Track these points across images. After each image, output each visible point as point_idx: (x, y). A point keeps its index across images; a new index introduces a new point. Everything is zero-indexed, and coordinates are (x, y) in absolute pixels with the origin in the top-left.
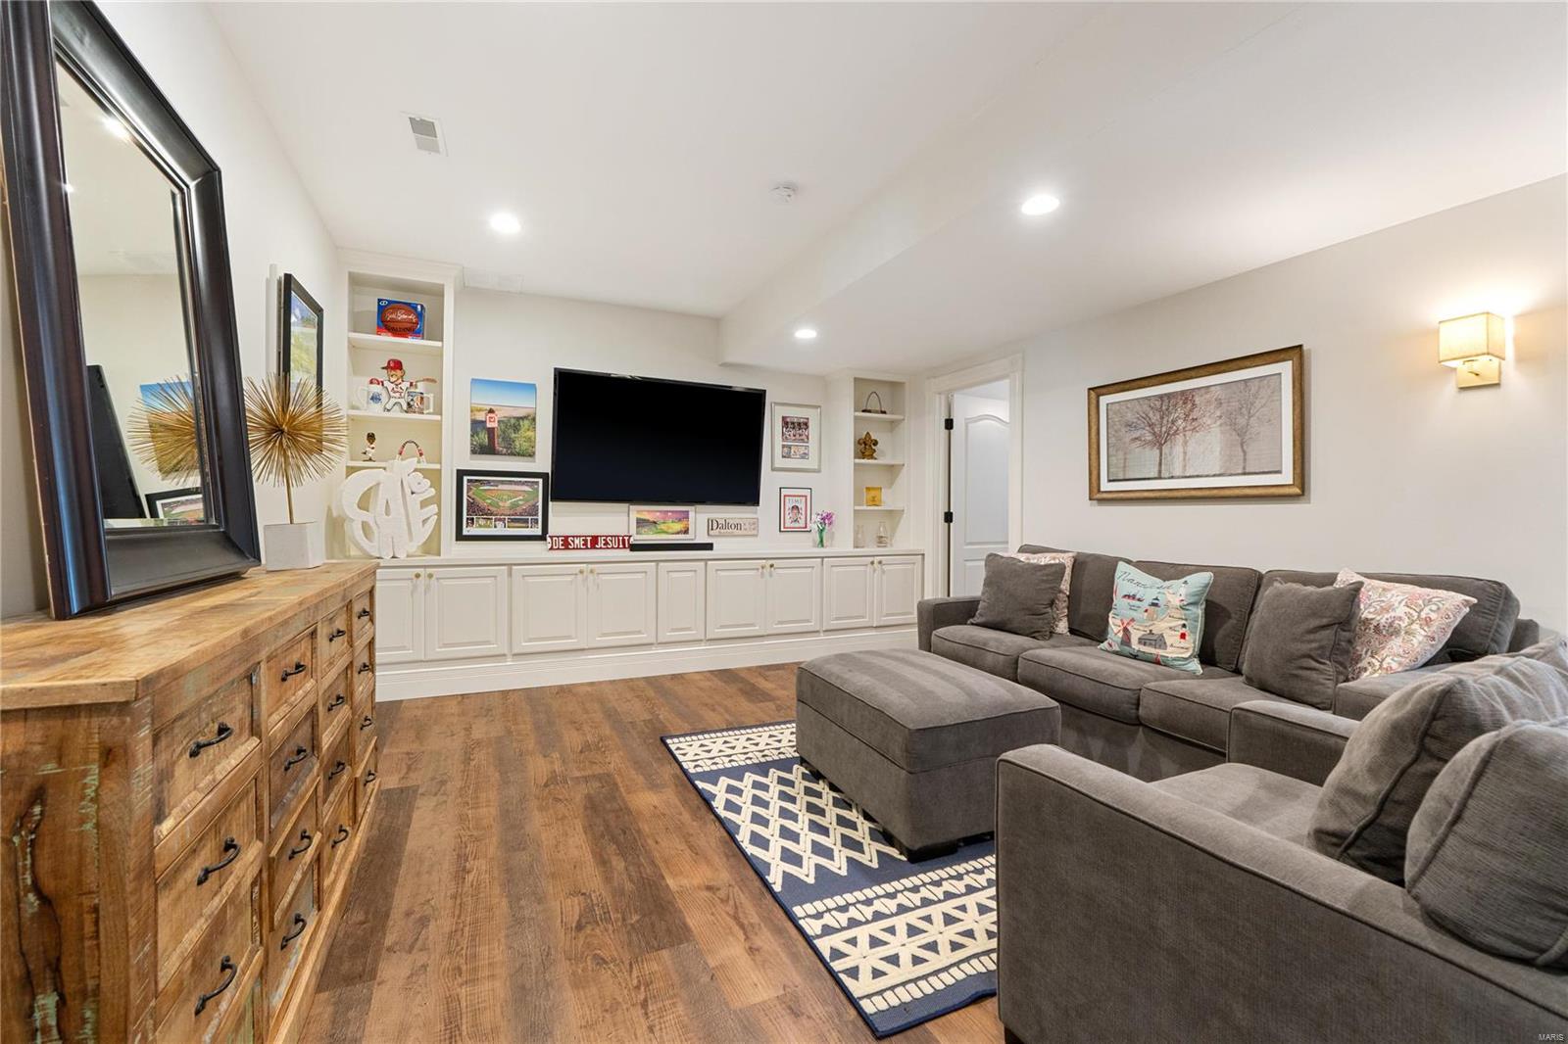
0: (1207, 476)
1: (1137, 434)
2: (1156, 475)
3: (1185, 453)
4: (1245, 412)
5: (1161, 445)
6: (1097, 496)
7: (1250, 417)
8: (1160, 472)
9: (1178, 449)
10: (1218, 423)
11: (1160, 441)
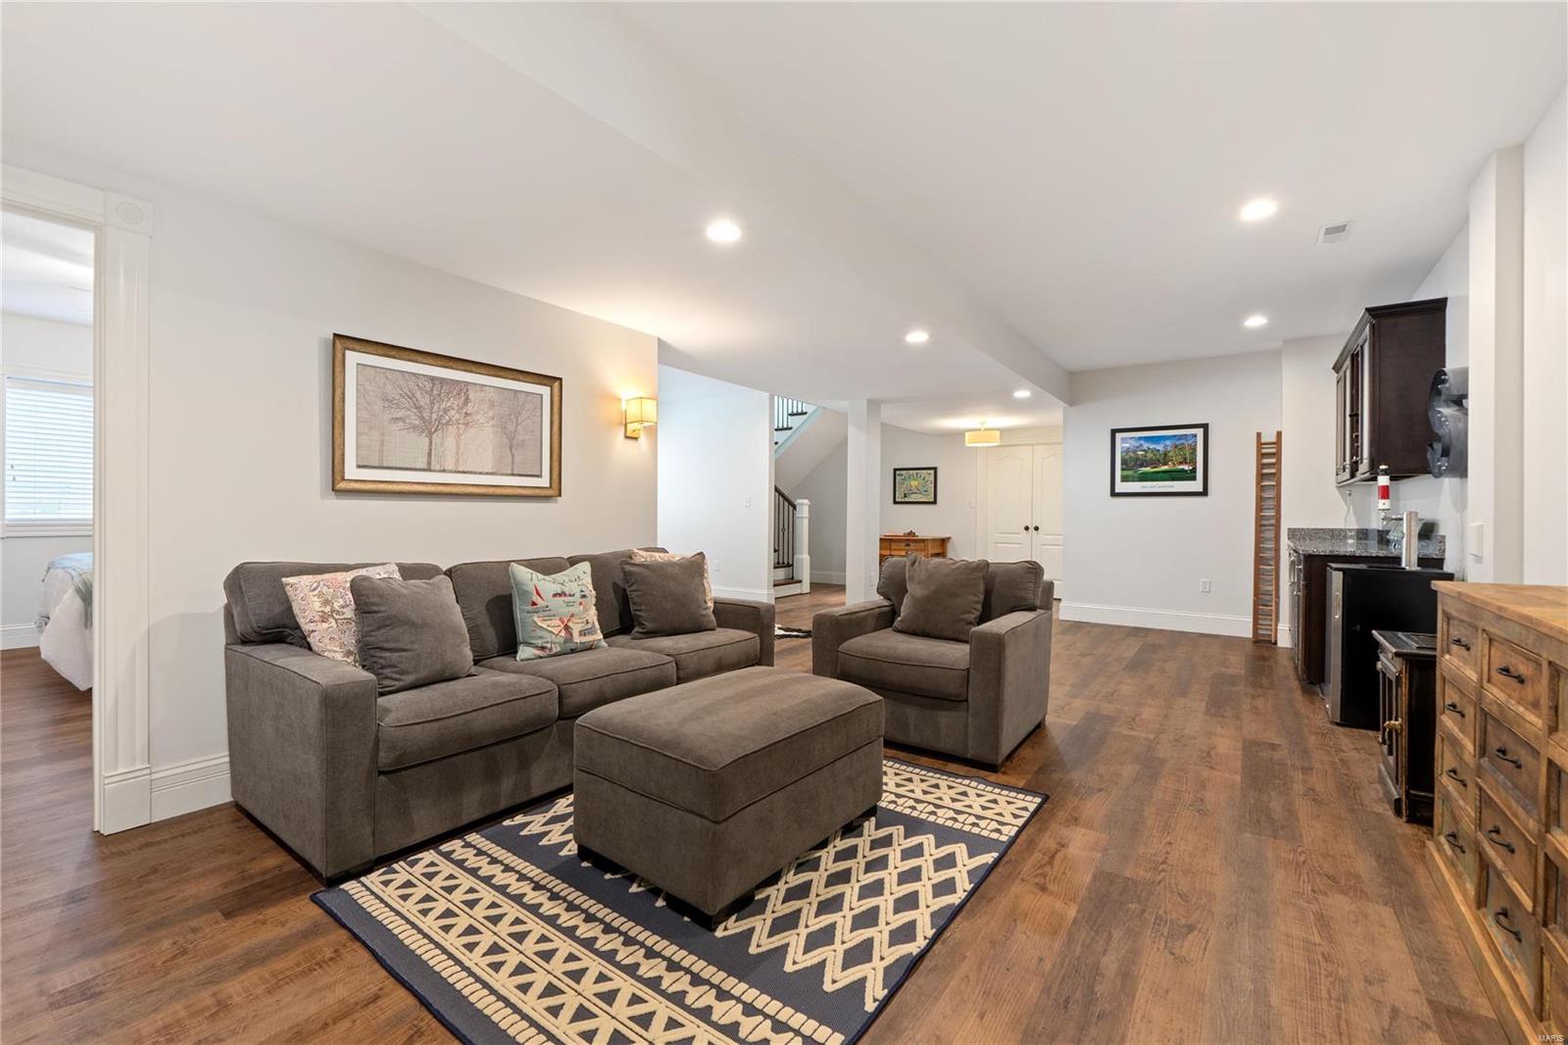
0: (480, 473)
1: (401, 413)
2: (424, 466)
3: (458, 447)
4: (514, 419)
5: (430, 434)
6: (338, 485)
7: (517, 424)
8: (429, 463)
9: (450, 442)
10: (491, 423)
11: (429, 428)
